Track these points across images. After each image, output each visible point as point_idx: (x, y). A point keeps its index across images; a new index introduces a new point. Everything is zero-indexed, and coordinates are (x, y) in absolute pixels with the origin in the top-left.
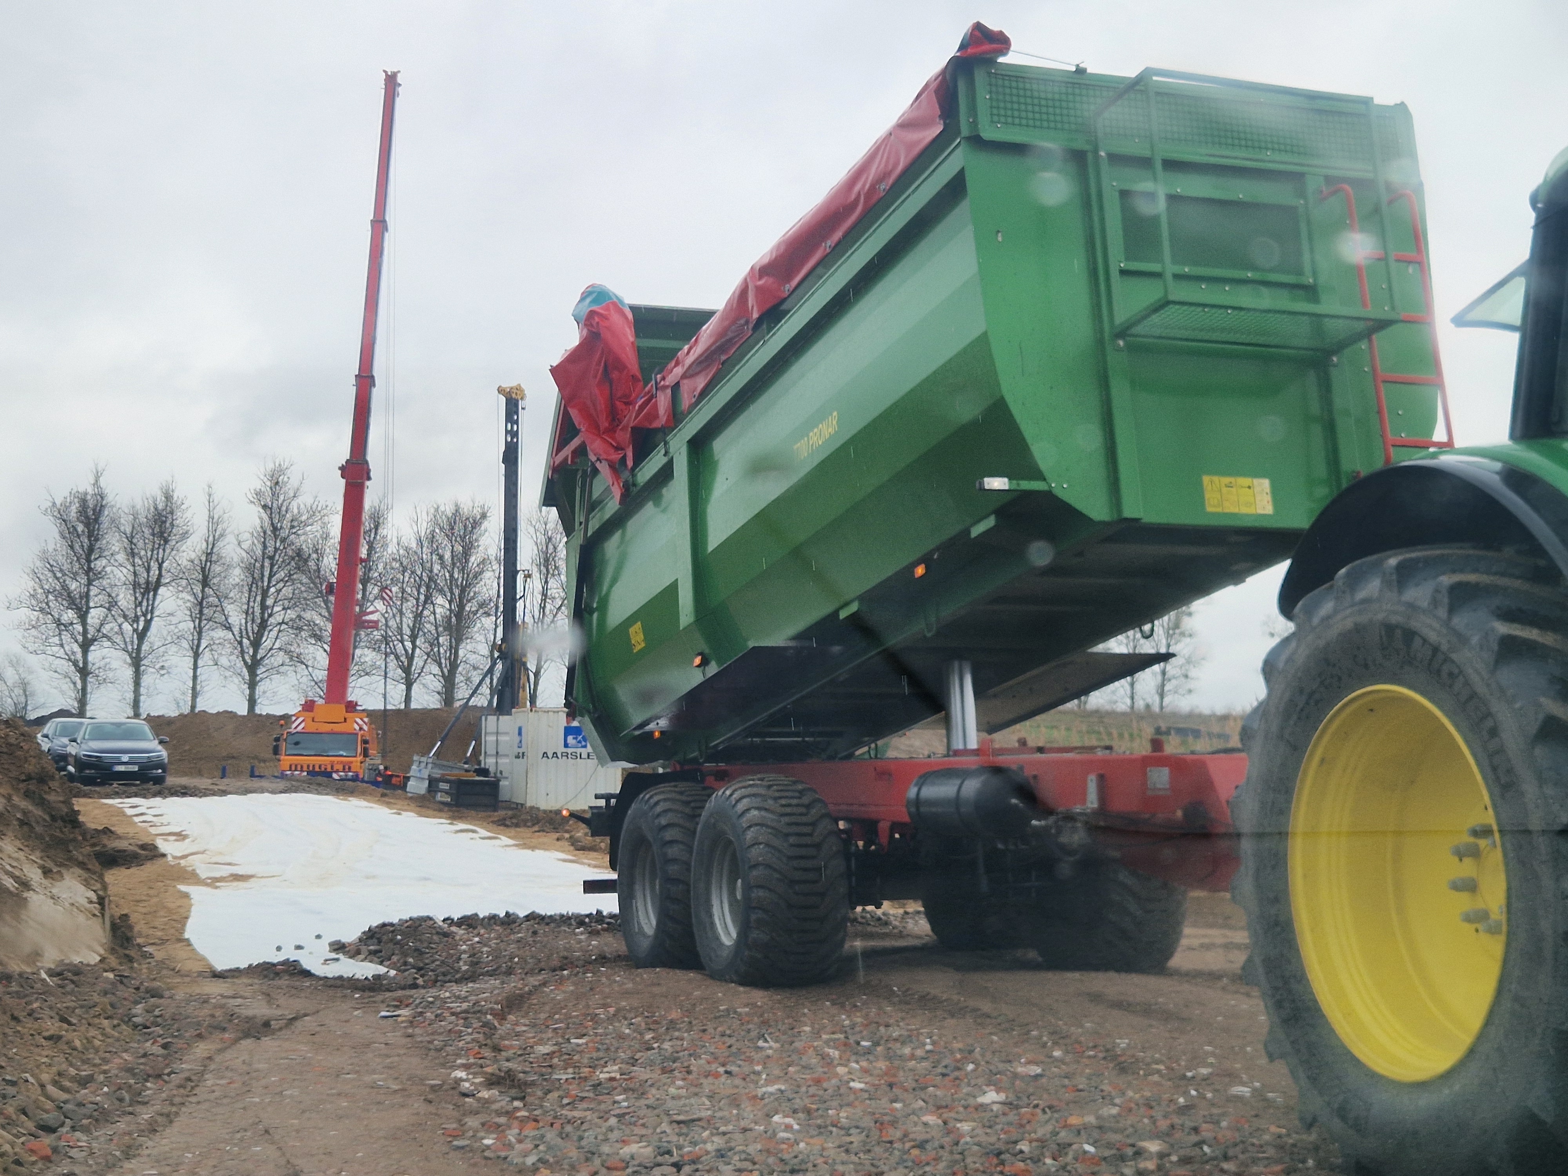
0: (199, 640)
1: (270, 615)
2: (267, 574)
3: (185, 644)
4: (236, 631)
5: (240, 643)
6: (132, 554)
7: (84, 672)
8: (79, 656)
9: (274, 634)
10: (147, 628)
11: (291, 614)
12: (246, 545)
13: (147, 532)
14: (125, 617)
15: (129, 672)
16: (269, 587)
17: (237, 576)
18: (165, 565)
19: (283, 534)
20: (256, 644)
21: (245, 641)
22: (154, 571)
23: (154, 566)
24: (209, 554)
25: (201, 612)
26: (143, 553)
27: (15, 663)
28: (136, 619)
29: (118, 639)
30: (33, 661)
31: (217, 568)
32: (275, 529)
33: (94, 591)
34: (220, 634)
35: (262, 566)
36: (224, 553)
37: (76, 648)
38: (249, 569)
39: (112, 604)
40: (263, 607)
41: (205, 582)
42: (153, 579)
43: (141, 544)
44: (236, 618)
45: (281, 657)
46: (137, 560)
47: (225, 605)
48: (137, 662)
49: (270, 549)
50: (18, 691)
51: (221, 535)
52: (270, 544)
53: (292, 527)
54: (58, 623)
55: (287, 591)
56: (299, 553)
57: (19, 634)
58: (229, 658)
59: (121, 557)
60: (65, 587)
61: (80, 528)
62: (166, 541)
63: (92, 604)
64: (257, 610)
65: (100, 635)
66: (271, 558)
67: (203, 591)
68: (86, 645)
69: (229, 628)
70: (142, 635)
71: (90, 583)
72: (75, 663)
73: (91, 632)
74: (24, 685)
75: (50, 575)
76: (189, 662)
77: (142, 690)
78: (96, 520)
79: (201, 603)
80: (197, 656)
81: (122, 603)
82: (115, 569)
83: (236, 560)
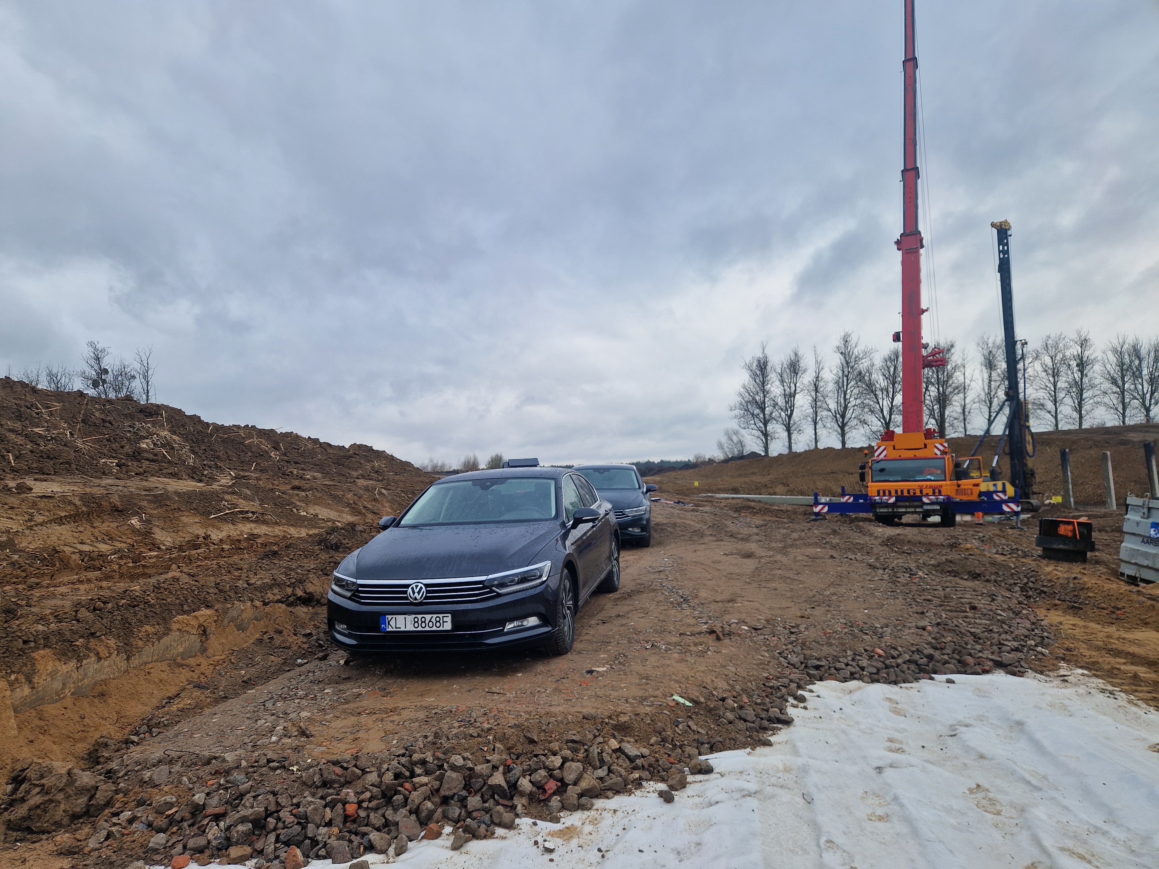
0: (816, 416)
1: (849, 403)
2: (845, 384)
3: (810, 419)
4: (833, 411)
5: (836, 416)
6: (782, 381)
7: (766, 434)
8: (763, 429)
9: (851, 411)
10: (792, 414)
11: (858, 401)
12: (835, 372)
13: (788, 371)
14: (782, 409)
15: (786, 434)
16: (847, 390)
17: (831, 386)
18: (797, 385)
19: (851, 365)
20: (843, 416)
21: (838, 416)
22: (793, 388)
23: (793, 386)
24: (817, 378)
25: (816, 404)
26: (787, 381)
27: (736, 433)
28: (787, 410)
29: (780, 419)
30: (743, 432)
31: (821, 384)
32: (847, 363)
33: (767, 399)
34: (825, 413)
35: (843, 381)
36: (824, 376)
37: (761, 425)
38: (837, 383)
39: (775, 405)
40: (845, 399)
41: (817, 391)
42: (792, 391)
43: (786, 377)
44: (833, 406)
45: (854, 422)
46: (785, 384)
47: (827, 400)
48: (788, 429)
49: (846, 373)
50: (739, 445)
51: (822, 368)
52: (846, 370)
53: (856, 361)
54: (753, 414)
55: (856, 391)
56: (860, 373)
57: (737, 420)
58: (831, 423)
59: (778, 383)
60: (754, 399)
61: (758, 372)
62: (797, 374)
63: (766, 405)
64: (842, 401)
65: (771, 418)
66: (847, 376)
67: (816, 394)
68: (765, 424)
69: (830, 410)
70: (790, 417)
71: (765, 396)
72: (762, 432)
73: (767, 417)
74: (741, 442)
75: (747, 394)
76: (813, 427)
77: (792, 441)
78: (765, 368)
79: (815, 400)
80: (815, 423)
81: (780, 404)
82: (775, 389)
83: (830, 379)
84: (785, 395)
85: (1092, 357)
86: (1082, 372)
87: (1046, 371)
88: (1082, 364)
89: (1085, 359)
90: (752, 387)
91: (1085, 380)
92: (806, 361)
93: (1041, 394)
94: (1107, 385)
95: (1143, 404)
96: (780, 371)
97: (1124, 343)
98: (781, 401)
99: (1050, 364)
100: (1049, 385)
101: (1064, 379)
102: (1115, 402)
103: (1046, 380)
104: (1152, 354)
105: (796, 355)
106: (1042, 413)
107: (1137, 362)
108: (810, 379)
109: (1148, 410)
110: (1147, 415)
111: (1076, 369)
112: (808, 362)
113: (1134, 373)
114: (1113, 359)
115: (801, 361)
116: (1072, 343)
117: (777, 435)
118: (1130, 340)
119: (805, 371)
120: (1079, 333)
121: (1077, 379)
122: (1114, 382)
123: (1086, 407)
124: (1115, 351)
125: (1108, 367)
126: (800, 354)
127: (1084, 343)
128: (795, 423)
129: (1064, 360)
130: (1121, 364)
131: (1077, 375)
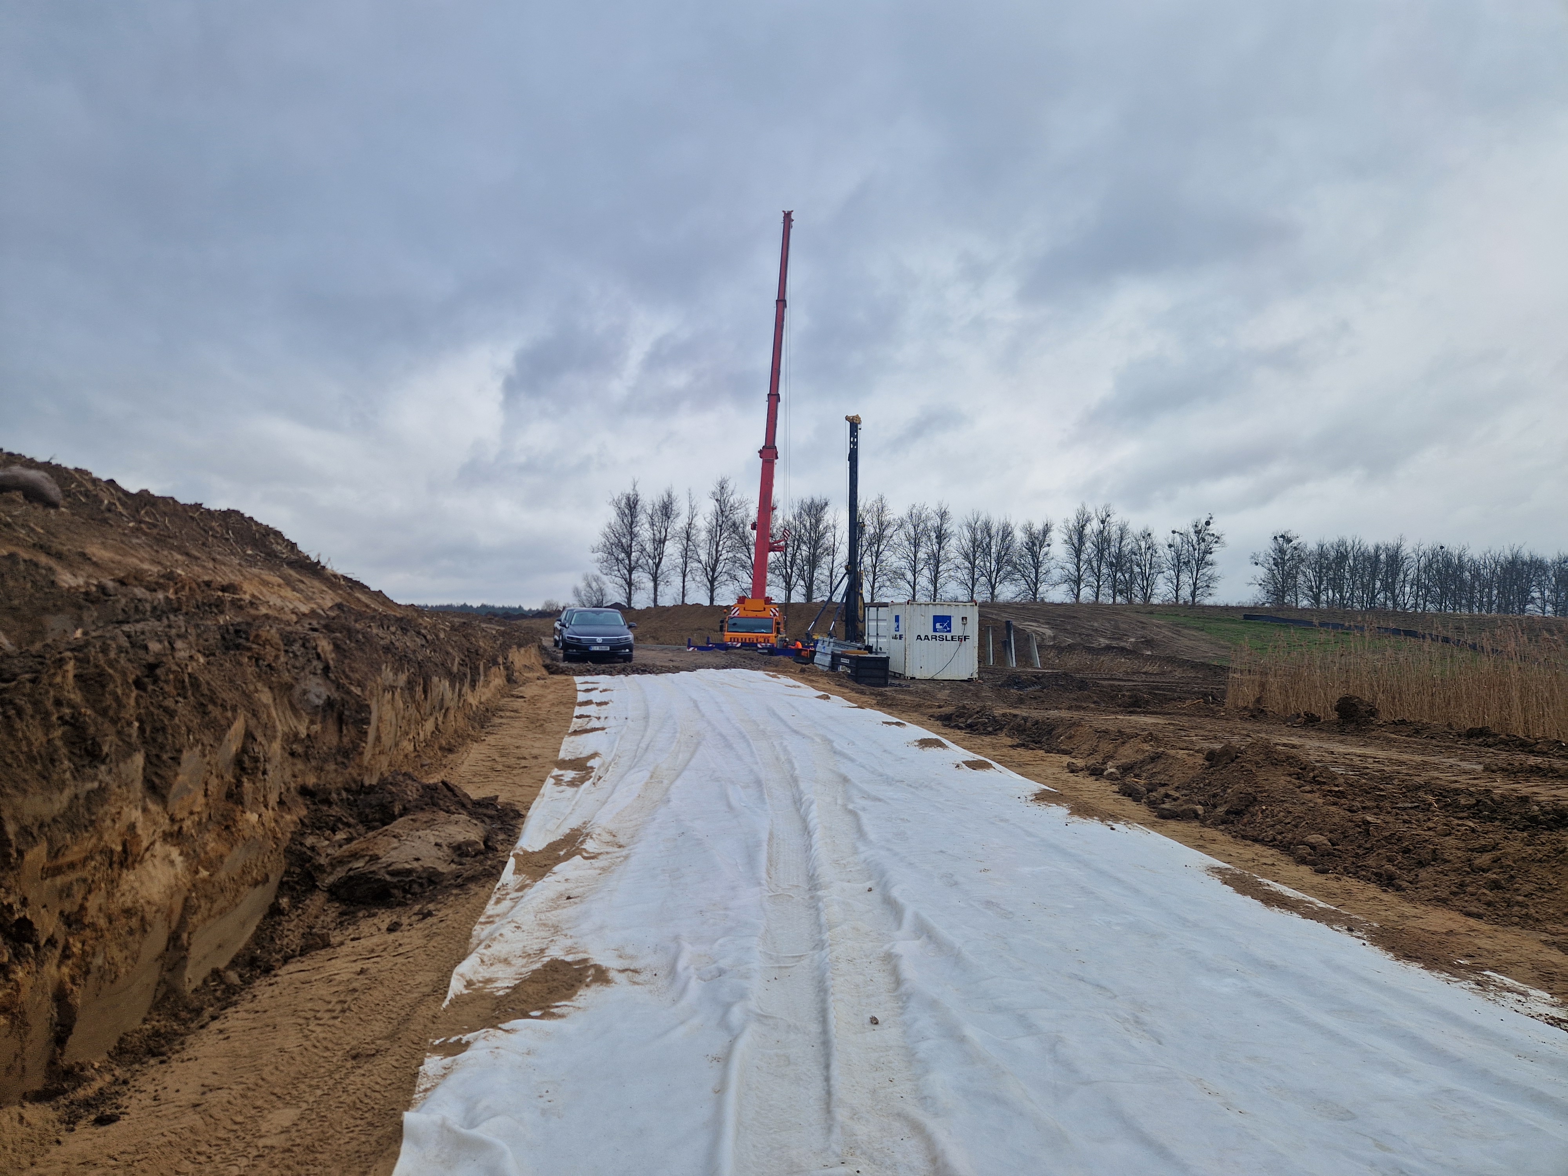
0: (686, 567)
1: (720, 555)
2: (718, 534)
3: (679, 570)
4: (704, 563)
5: (706, 569)
6: (652, 525)
7: (630, 584)
8: (628, 576)
9: (722, 565)
10: (660, 562)
11: (731, 555)
12: (708, 520)
13: (659, 513)
14: (649, 556)
15: (652, 584)
16: (720, 541)
17: (703, 535)
18: (669, 530)
19: (727, 513)
20: (713, 570)
21: (708, 569)
22: (663, 533)
23: (663, 531)
24: (690, 524)
25: (686, 553)
26: (657, 524)
27: (597, 579)
28: (655, 557)
29: (646, 567)
30: (605, 578)
31: (694, 532)
32: (722, 512)
33: (633, 544)
34: (696, 565)
35: (716, 530)
36: (697, 523)
37: (626, 572)
38: (710, 531)
39: (643, 550)
40: (717, 551)
41: (688, 539)
42: (663, 537)
43: (656, 519)
44: (704, 557)
45: (725, 577)
46: (655, 527)
47: (698, 550)
48: (655, 579)
49: (720, 522)
50: (598, 594)
51: (696, 514)
52: (720, 519)
53: (731, 510)
54: (617, 559)
55: (729, 543)
56: (734, 524)
57: (598, 565)
58: (701, 577)
59: (647, 526)
60: (620, 541)
61: (627, 511)
62: (669, 518)
63: (633, 550)
64: (714, 553)
65: (637, 566)
66: (721, 526)
67: (687, 543)
68: (630, 572)
69: (700, 562)
70: (658, 565)
71: (632, 539)
72: (626, 580)
73: (633, 563)
74: (601, 590)
75: (612, 535)
76: (681, 579)
77: (658, 593)
78: (635, 507)
79: (686, 549)
80: (684, 576)
81: (648, 549)
82: (645, 532)
83: (703, 527)
84: (654, 540)
85: (948, 531)
86: (939, 543)
87: (909, 540)
88: (941, 537)
89: (943, 532)
90: (618, 528)
91: (942, 553)
92: (679, 504)
93: (904, 564)
94: (960, 560)
95: (990, 580)
96: (650, 513)
97: (978, 519)
98: (649, 547)
99: (913, 533)
100: (911, 555)
101: (924, 550)
102: (966, 578)
103: (908, 549)
104: (1001, 533)
105: (669, 496)
106: (902, 583)
107: (988, 540)
108: (682, 525)
109: (993, 588)
110: (992, 593)
111: (935, 540)
112: (681, 506)
113: (984, 550)
114: (967, 535)
115: (674, 504)
116: (933, 514)
117: (642, 585)
118: (983, 518)
119: (678, 515)
120: (940, 504)
121: (935, 551)
122: (966, 556)
123: (941, 581)
124: (969, 526)
125: (963, 541)
126: (674, 495)
127: (943, 515)
128: (663, 573)
129: (925, 530)
130: (974, 541)
131: (936, 547)
